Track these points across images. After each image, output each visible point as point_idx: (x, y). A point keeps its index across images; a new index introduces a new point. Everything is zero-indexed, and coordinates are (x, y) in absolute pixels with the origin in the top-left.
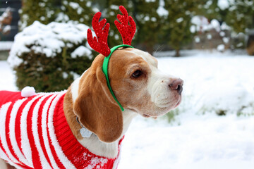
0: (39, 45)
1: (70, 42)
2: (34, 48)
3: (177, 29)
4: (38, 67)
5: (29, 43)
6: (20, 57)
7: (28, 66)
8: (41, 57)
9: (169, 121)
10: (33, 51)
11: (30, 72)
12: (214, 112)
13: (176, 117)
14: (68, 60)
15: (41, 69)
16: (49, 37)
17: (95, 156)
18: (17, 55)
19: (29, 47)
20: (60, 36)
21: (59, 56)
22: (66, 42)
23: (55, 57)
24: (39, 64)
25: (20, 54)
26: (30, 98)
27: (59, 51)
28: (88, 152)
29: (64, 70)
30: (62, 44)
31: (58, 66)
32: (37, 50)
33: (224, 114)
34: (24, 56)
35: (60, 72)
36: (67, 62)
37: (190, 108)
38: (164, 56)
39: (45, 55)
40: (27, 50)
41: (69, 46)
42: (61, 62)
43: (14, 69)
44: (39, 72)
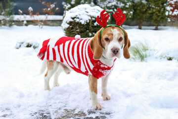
0: (78, 18)
1: (94, 17)
2: (75, 19)
3: (157, 12)
4: (77, 29)
5: (73, 17)
6: (68, 24)
7: (72, 28)
8: (79, 24)
9: (142, 60)
10: (75, 21)
11: (73, 31)
12: (166, 58)
13: (145, 59)
14: (92, 26)
15: (78, 30)
16: (83, 14)
17: (102, 64)
18: (66, 22)
19: (73, 18)
20: (89, 14)
21: (88, 24)
22: (92, 17)
23: (86, 25)
24: (78, 28)
25: (68, 22)
26: (78, 39)
27: (88, 21)
28: (100, 62)
29: (90, 32)
30: (90, 18)
31: (87, 30)
32: (77, 20)
33: (171, 60)
34: (70, 23)
35: (88, 33)
36: (92, 28)
37: (153, 55)
38: (148, 29)
39: (81, 23)
40: (72, 20)
41: (93, 19)
42: (88, 27)
43: (65, 30)
44: (77, 32)
